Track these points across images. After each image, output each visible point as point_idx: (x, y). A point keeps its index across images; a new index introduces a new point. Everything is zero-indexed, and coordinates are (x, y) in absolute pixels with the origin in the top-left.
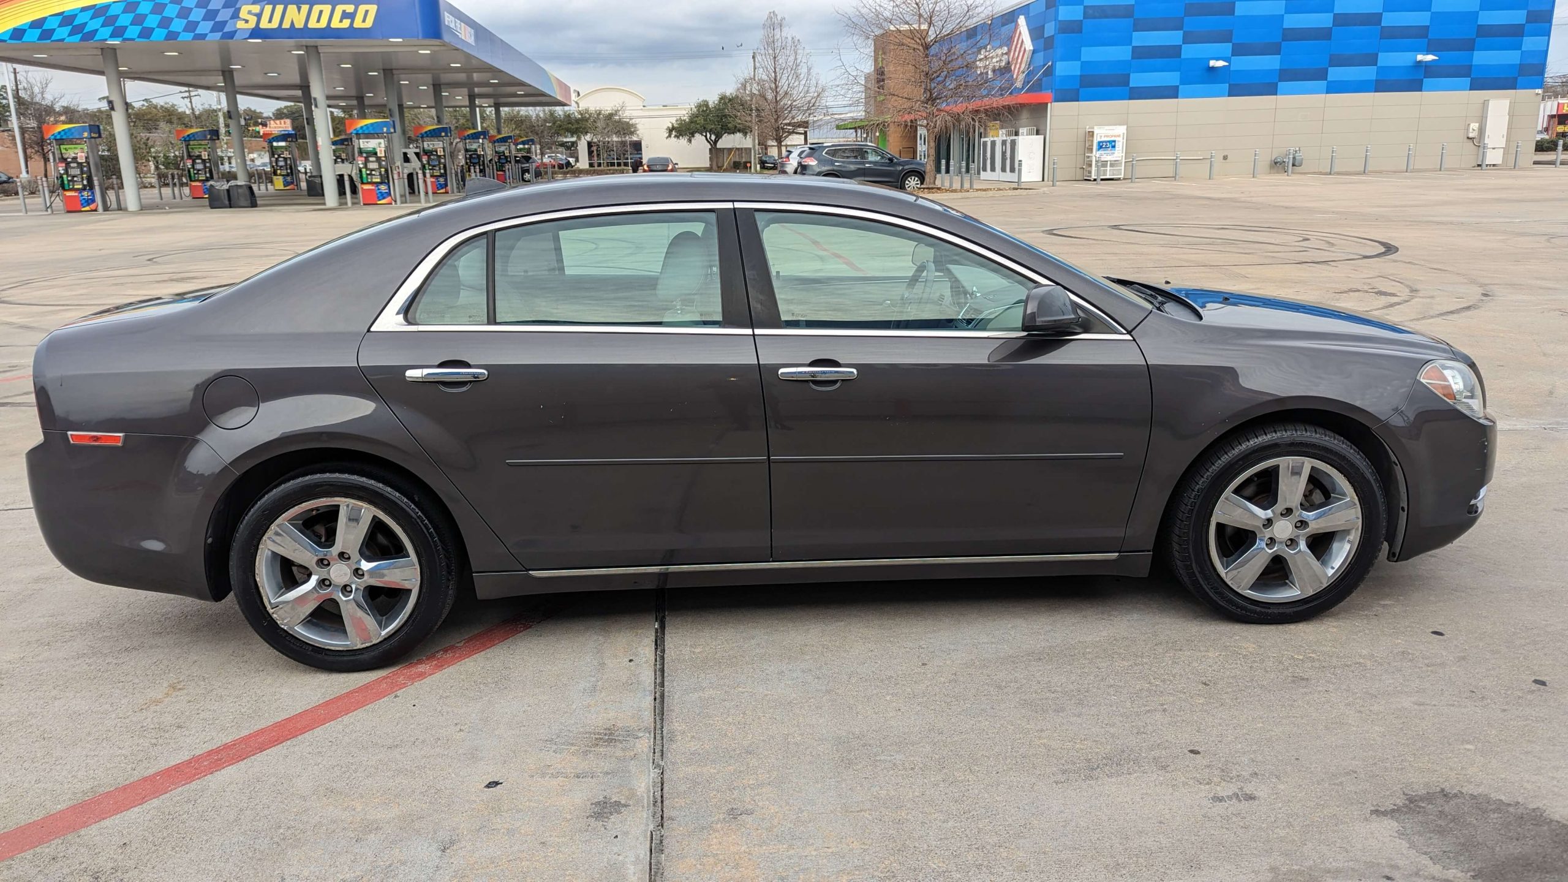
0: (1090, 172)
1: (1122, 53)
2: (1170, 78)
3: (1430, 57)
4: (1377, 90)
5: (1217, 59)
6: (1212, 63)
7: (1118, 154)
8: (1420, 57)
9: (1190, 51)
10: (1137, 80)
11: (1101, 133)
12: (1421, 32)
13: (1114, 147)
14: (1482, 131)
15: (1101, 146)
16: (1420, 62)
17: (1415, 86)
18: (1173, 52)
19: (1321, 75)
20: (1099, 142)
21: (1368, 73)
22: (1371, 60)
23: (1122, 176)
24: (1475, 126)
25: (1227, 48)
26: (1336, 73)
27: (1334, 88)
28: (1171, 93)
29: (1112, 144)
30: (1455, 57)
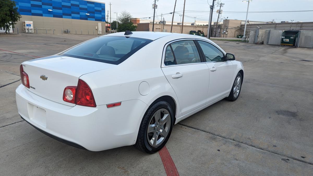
0: (25, 31)
1: (28, 5)
2: (40, 12)
3: (88, 14)
4: (80, 19)
5: (50, 9)
6: (49, 10)
7: (32, 27)
8: (87, 14)
9: (44, 7)
10: (33, 11)
11: (27, 22)
12: (86, 9)
13: (30, 26)
14: (98, 28)
15: (27, 25)
16: (87, 15)
17: (87, 19)
18: (40, 6)
19: (70, 15)
20: (27, 24)
21: (78, 16)
22: (79, 14)
23: (33, 32)
24: (97, 27)
25: (51, 7)
26: (73, 15)
27: (73, 18)
28: (41, 15)
29: (30, 25)
30: (92, 15)
